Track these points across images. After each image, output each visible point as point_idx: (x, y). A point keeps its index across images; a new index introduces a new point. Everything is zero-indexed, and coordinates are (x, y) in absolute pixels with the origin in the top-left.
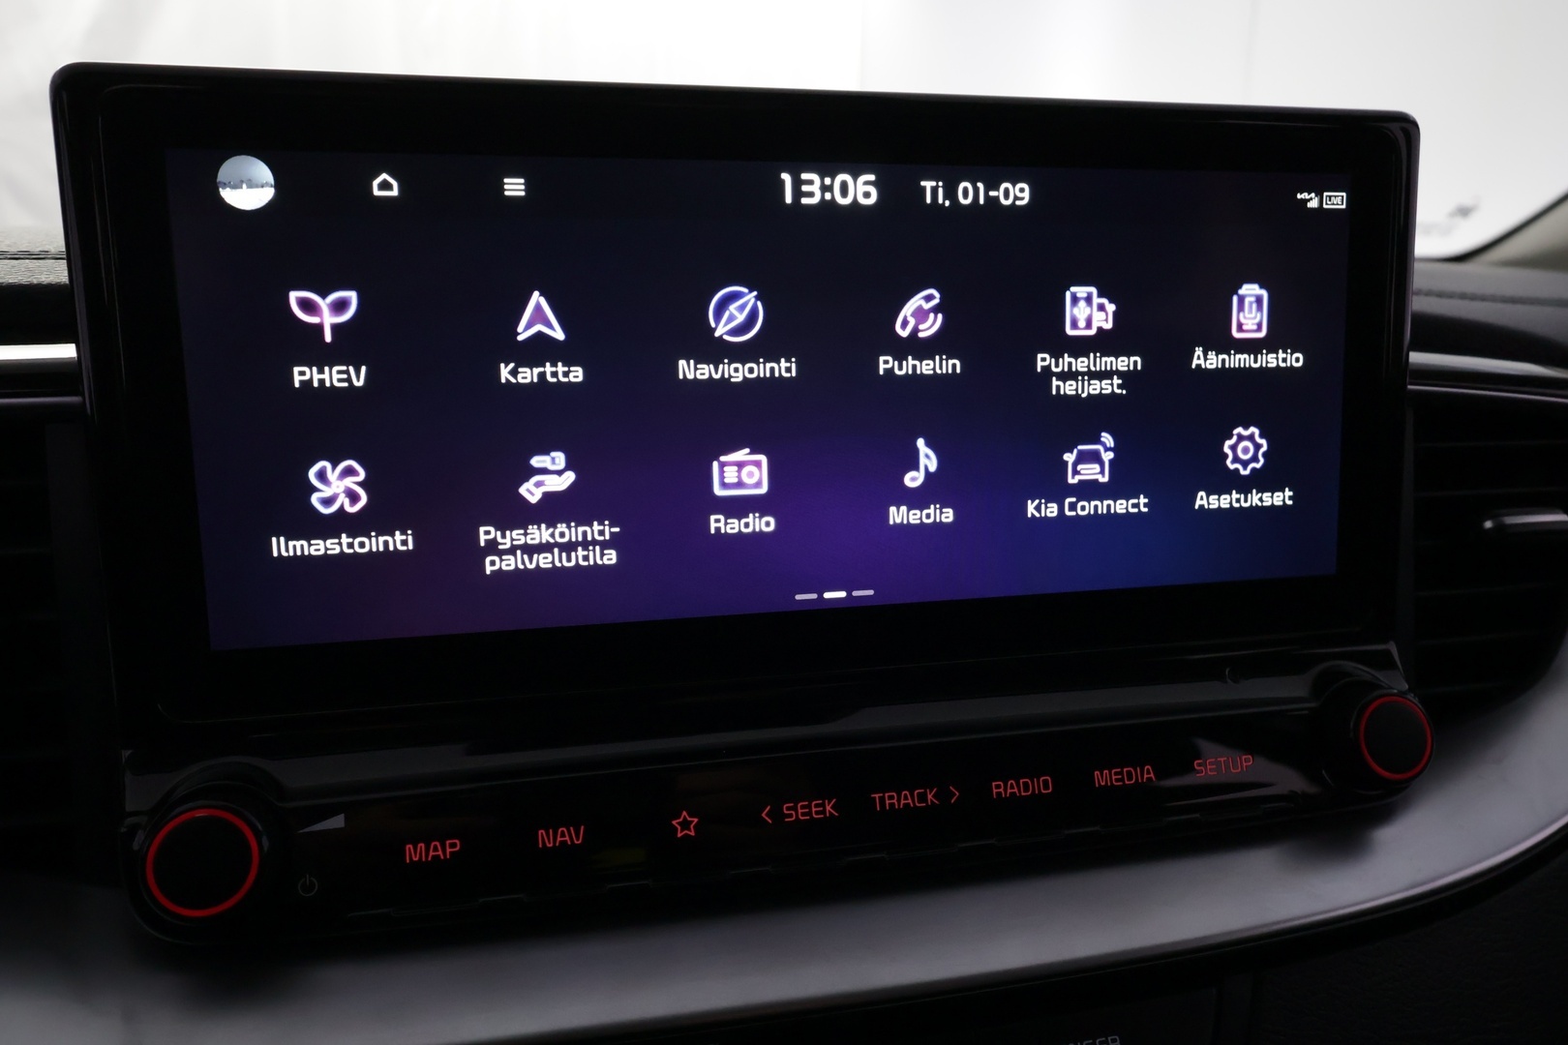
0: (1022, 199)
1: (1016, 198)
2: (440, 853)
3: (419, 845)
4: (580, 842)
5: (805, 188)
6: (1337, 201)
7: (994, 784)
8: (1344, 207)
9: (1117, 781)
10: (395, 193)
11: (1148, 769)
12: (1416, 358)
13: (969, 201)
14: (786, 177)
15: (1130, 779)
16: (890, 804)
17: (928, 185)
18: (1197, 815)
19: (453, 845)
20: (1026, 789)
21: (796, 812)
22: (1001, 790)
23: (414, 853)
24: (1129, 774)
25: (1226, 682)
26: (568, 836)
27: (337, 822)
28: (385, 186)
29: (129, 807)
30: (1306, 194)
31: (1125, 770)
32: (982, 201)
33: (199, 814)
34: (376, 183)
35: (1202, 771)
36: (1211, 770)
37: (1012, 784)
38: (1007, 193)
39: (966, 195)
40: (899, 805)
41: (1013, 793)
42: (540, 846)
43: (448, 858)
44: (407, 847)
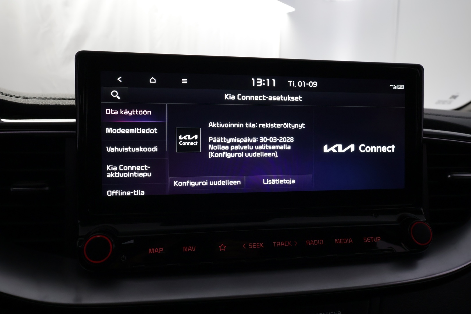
0: (315, 85)
1: (313, 85)
2: (158, 251)
3: (153, 249)
4: (194, 251)
5: (258, 82)
6: (401, 87)
7: (307, 241)
8: (403, 89)
9: (342, 242)
10: (155, 82)
11: (350, 239)
12: (425, 130)
13: (301, 86)
14: (253, 79)
15: (345, 242)
16: (278, 245)
18: (365, 253)
19: (161, 250)
20: (316, 243)
21: (252, 246)
22: (309, 243)
23: (151, 251)
24: (345, 240)
25: (373, 216)
26: (191, 249)
27: (132, 242)
28: (153, 80)
29: (80, 235)
30: (393, 85)
32: (304, 86)
33: (98, 236)
34: (150, 80)
35: (365, 241)
36: (369, 241)
37: (312, 241)
38: (311, 83)
39: (300, 84)
40: (281, 245)
41: (312, 244)
42: (184, 251)
43: (160, 252)
44: (149, 249)
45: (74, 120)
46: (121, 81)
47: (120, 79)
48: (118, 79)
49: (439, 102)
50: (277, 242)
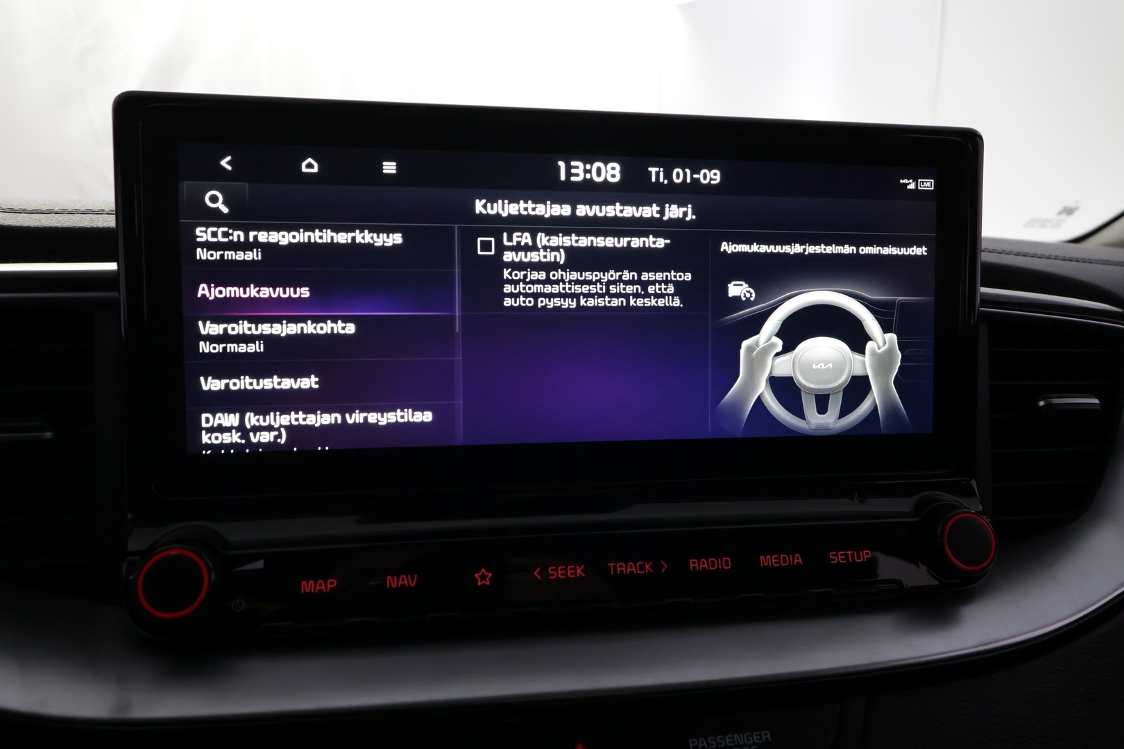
0: (715, 180)
1: (711, 179)
2: (323, 588)
3: (311, 582)
4: (414, 585)
5: (573, 171)
6: (928, 185)
7: (691, 561)
8: (932, 189)
9: (776, 563)
10: (315, 170)
11: (798, 557)
12: (983, 290)
13: (680, 180)
14: (562, 164)
15: (785, 562)
16: (620, 571)
17: (653, 170)
18: (831, 589)
19: (332, 583)
20: (713, 565)
21: (558, 572)
22: (696, 565)
23: (307, 587)
24: (784, 558)
25: (854, 500)
26: (406, 581)
27: (260, 564)
28: (310, 166)
29: (130, 549)
30: (906, 180)
32: (688, 181)
33: (173, 553)
34: (304, 164)
35: (834, 560)
36: (842, 559)
37: (703, 562)
38: (705, 176)
39: (678, 177)
40: (626, 571)
41: (704, 568)
42: (388, 586)
43: (328, 590)
44: (303, 583)
45: (112, 266)
46: (229, 168)
47: (228, 163)
48: (224, 163)
49: (1032, 223)
50: (618, 564)
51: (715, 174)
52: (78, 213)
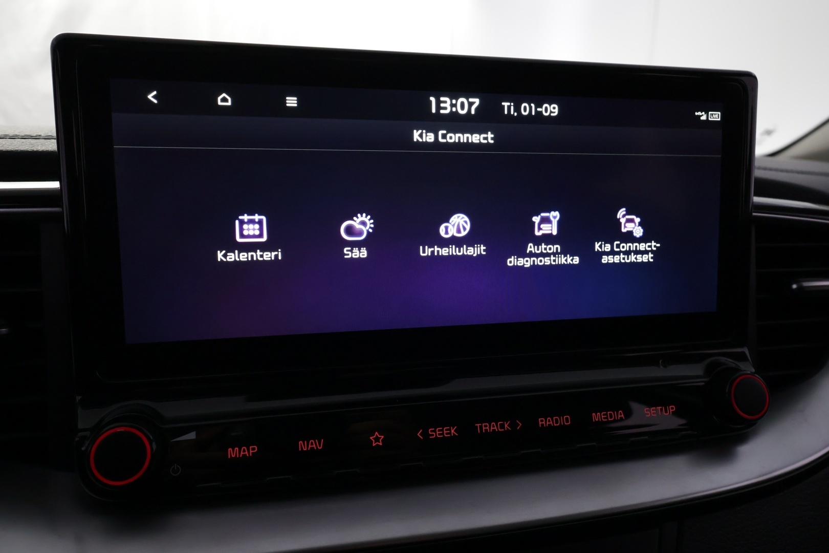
0: (554, 112)
1: (551, 112)
2: (247, 453)
3: (236, 449)
4: (321, 448)
5: (442, 105)
6: (716, 116)
7: (540, 419)
8: (719, 119)
9: (604, 418)
10: (229, 103)
11: (620, 413)
12: (757, 199)
13: (527, 113)
14: (433, 99)
15: (611, 417)
16: (485, 429)
17: (506, 104)
18: (647, 437)
19: (253, 449)
20: (557, 423)
21: (435, 433)
22: (544, 423)
23: (233, 453)
24: (611, 414)
25: (659, 367)
26: (315, 445)
27: (192, 436)
28: (224, 100)
29: (80, 426)
30: (700, 113)
31: (608, 413)
32: (533, 114)
33: (119, 430)
34: (219, 98)
35: (648, 414)
36: (654, 413)
37: (549, 419)
38: (546, 109)
39: (525, 110)
40: (490, 430)
41: (550, 425)
42: (300, 450)
43: (251, 455)
44: (229, 450)
45: (55, 185)
46: (155, 101)
47: (154, 97)
48: (150, 97)
50: (483, 424)
51: (554, 108)
52: (19, 138)
